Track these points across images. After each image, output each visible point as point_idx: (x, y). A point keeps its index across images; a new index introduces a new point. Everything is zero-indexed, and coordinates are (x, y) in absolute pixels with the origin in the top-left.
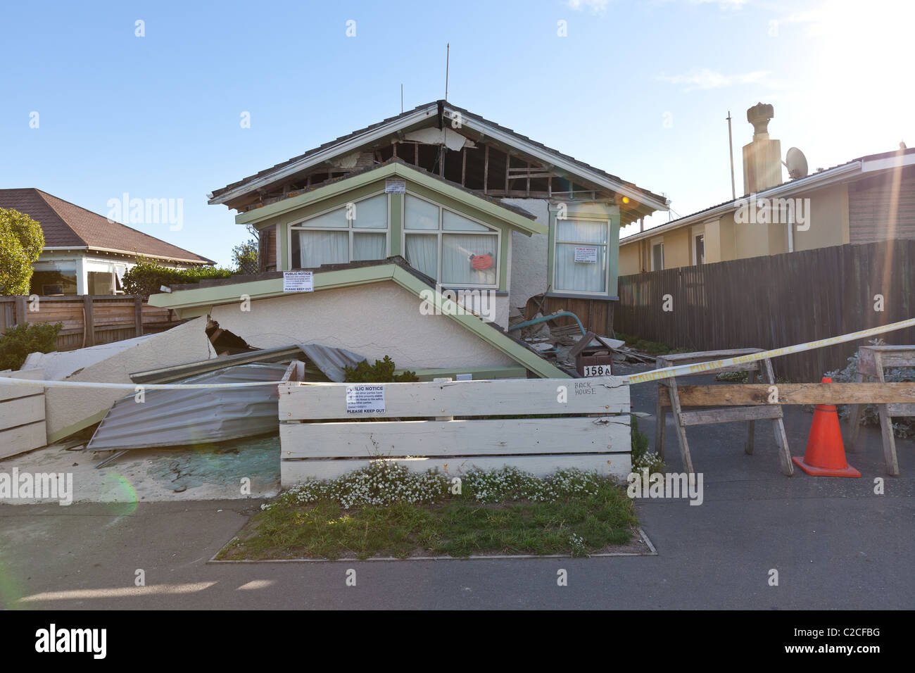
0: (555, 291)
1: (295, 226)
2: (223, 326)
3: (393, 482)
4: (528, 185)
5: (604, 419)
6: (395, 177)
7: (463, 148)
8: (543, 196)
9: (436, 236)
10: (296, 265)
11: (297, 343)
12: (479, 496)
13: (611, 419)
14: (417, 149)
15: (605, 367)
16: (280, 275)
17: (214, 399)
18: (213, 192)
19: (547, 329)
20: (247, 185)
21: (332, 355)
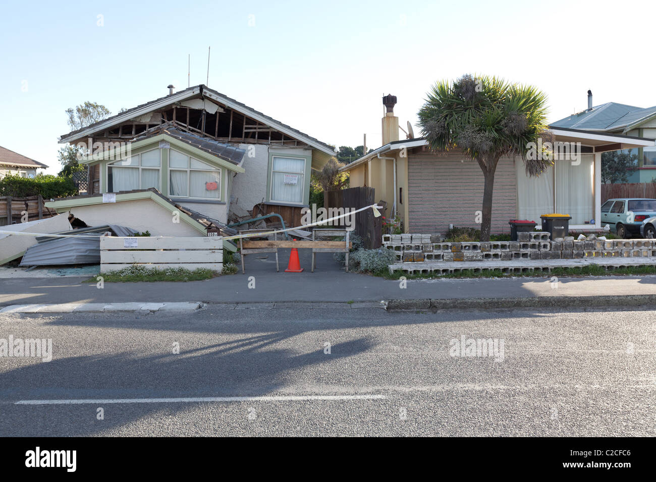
0: (271, 201)
1: (110, 164)
2: (76, 216)
3: (139, 270)
4: (256, 136)
5: (213, 251)
6: (163, 141)
7: (216, 112)
8: (265, 143)
9: (187, 171)
10: (110, 190)
11: (109, 225)
12: (167, 274)
13: (216, 251)
14: (188, 112)
15: (215, 233)
16: (101, 195)
17: (72, 247)
18: (61, 136)
19: (264, 224)
20: (83, 132)
21: (124, 230)
